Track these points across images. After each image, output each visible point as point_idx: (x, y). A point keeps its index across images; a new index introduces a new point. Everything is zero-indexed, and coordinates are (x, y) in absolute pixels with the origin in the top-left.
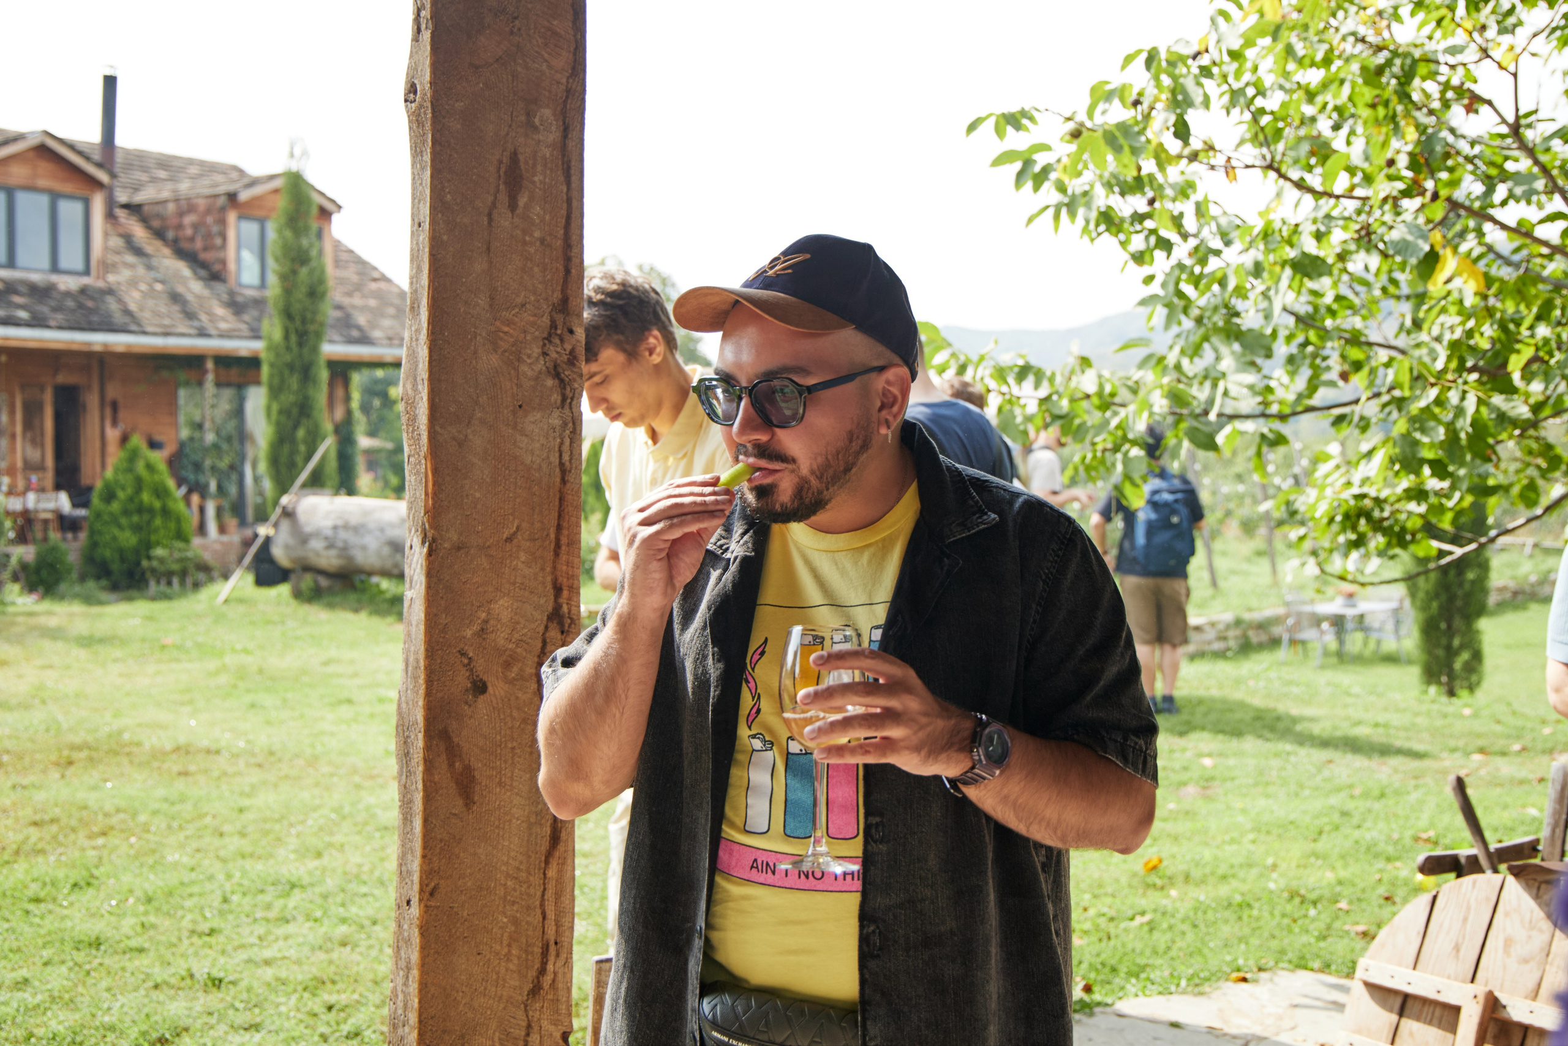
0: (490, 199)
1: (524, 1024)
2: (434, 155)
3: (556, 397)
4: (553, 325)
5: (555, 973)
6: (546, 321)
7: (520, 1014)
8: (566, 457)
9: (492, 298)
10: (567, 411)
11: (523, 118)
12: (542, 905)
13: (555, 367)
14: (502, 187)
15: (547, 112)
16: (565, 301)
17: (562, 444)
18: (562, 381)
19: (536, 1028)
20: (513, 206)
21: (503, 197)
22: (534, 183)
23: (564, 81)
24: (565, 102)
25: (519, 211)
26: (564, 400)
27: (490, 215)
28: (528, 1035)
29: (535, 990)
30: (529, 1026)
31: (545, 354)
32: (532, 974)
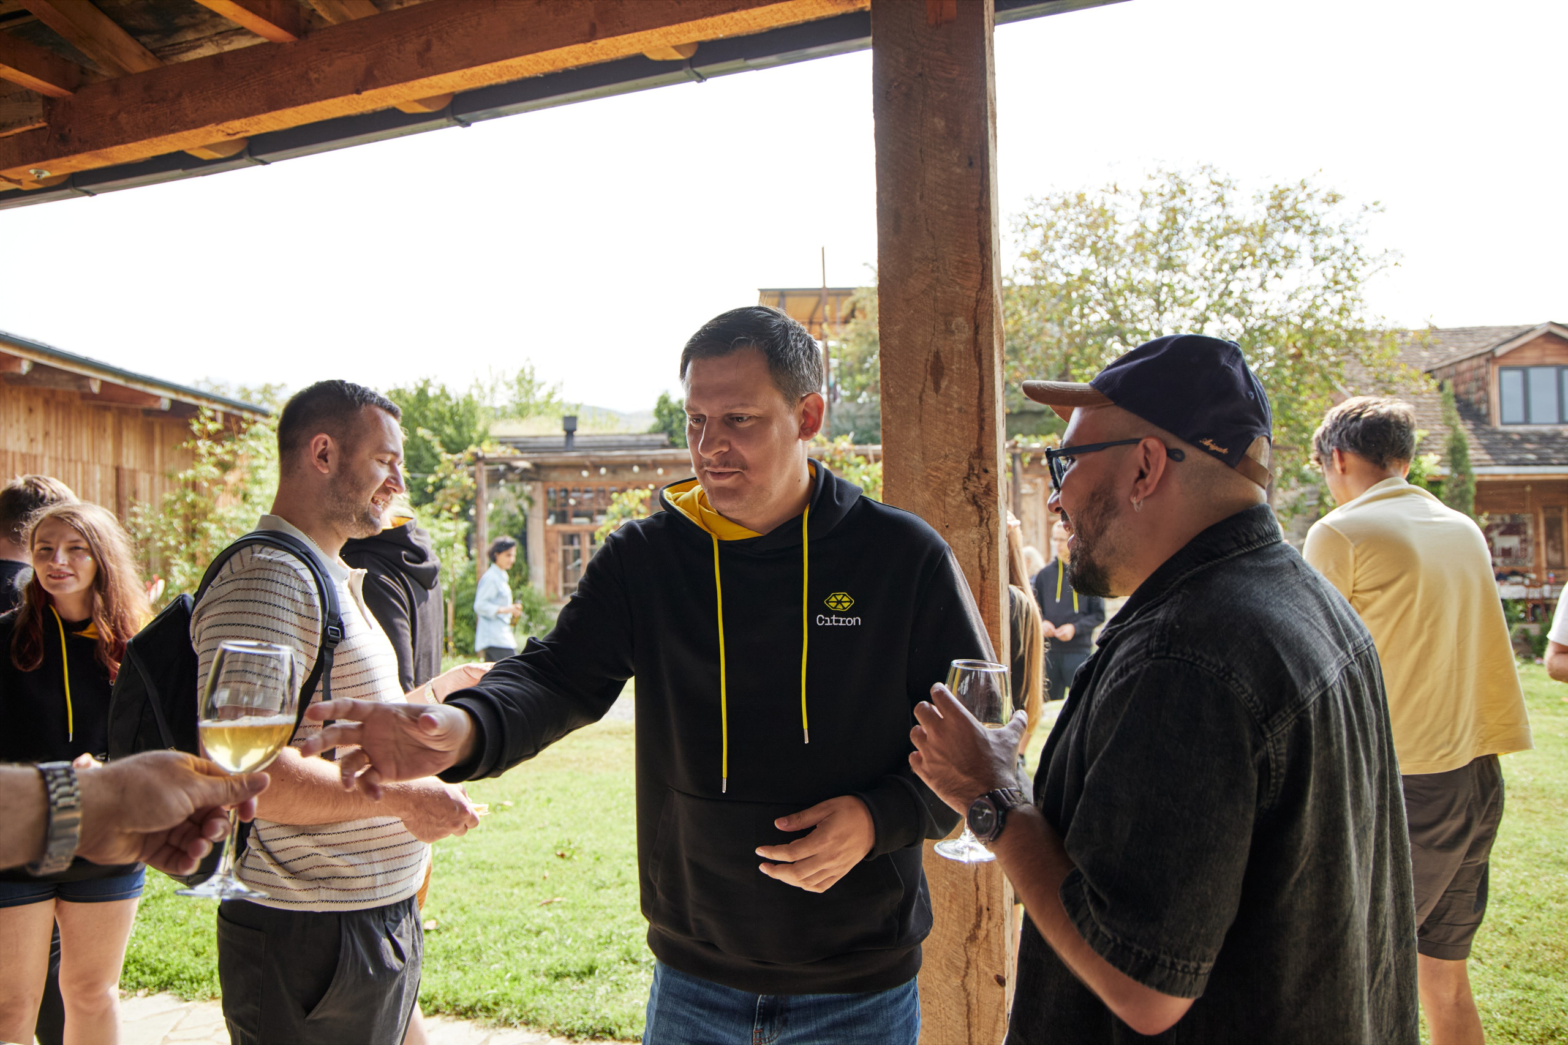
0: (920, 386)
1: (965, 959)
3: (975, 519)
4: (972, 469)
5: (988, 931)
6: (965, 465)
7: (961, 951)
8: (985, 561)
9: (923, 453)
10: (984, 528)
11: (943, 327)
12: (975, 879)
13: (974, 497)
14: (929, 377)
15: (960, 320)
16: (980, 450)
17: (981, 551)
18: (979, 507)
19: (973, 965)
20: (937, 389)
21: (930, 384)
22: (952, 370)
23: (974, 295)
24: (976, 309)
25: (942, 391)
26: (981, 520)
27: (920, 398)
28: (967, 968)
29: (972, 938)
30: (968, 962)
31: (965, 489)
32: (969, 926)
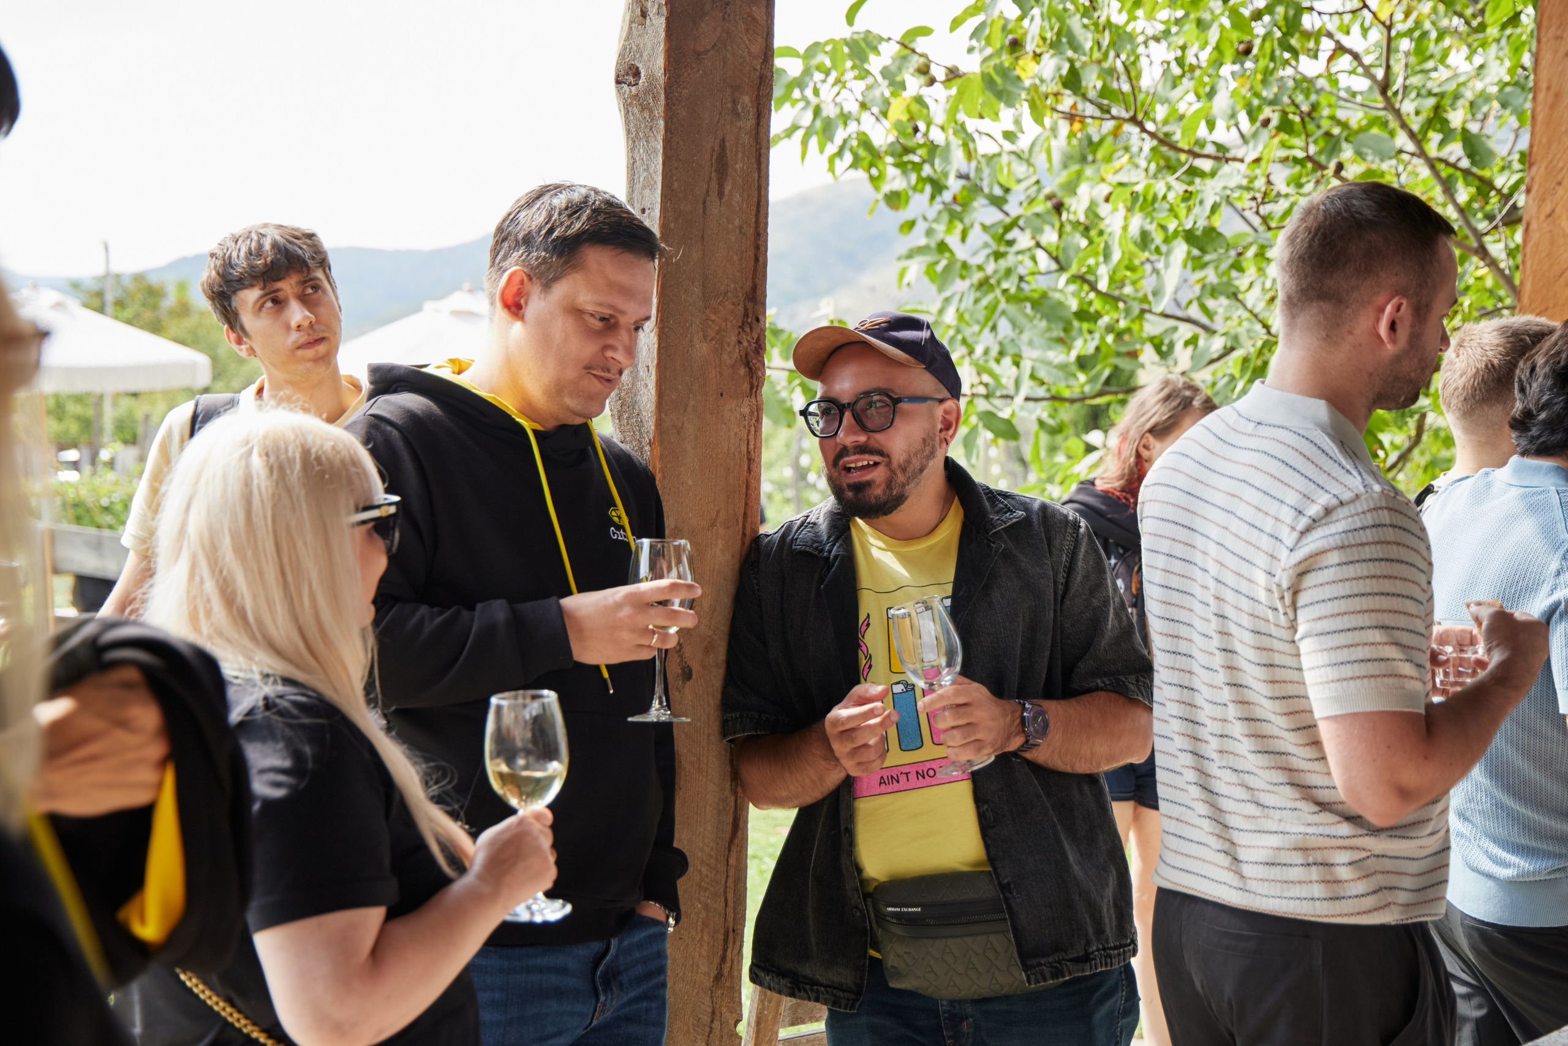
0: (706, 186)
1: (710, 1010)
2: (667, 142)
3: (746, 386)
4: (746, 315)
5: (732, 961)
6: (741, 308)
7: (707, 1000)
8: (751, 447)
9: (704, 286)
10: (753, 400)
11: (729, 105)
12: (725, 892)
13: (746, 355)
14: (714, 175)
15: (746, 99)
16: (754, 288)
17: (749, 431)
18: (751, 369)
19: (718, 1015)
20: (721, 194)
21: (714, 186)
22: (735, 170)
23: (758, 67)
24: (759, 88)
25: (725, 199)
26: (751, 388)
27: (704, 202)
28: (712, 1021)
29: (718, 977)
30: (713, 1013)
31: (740, 342)
32: (717, 960)
